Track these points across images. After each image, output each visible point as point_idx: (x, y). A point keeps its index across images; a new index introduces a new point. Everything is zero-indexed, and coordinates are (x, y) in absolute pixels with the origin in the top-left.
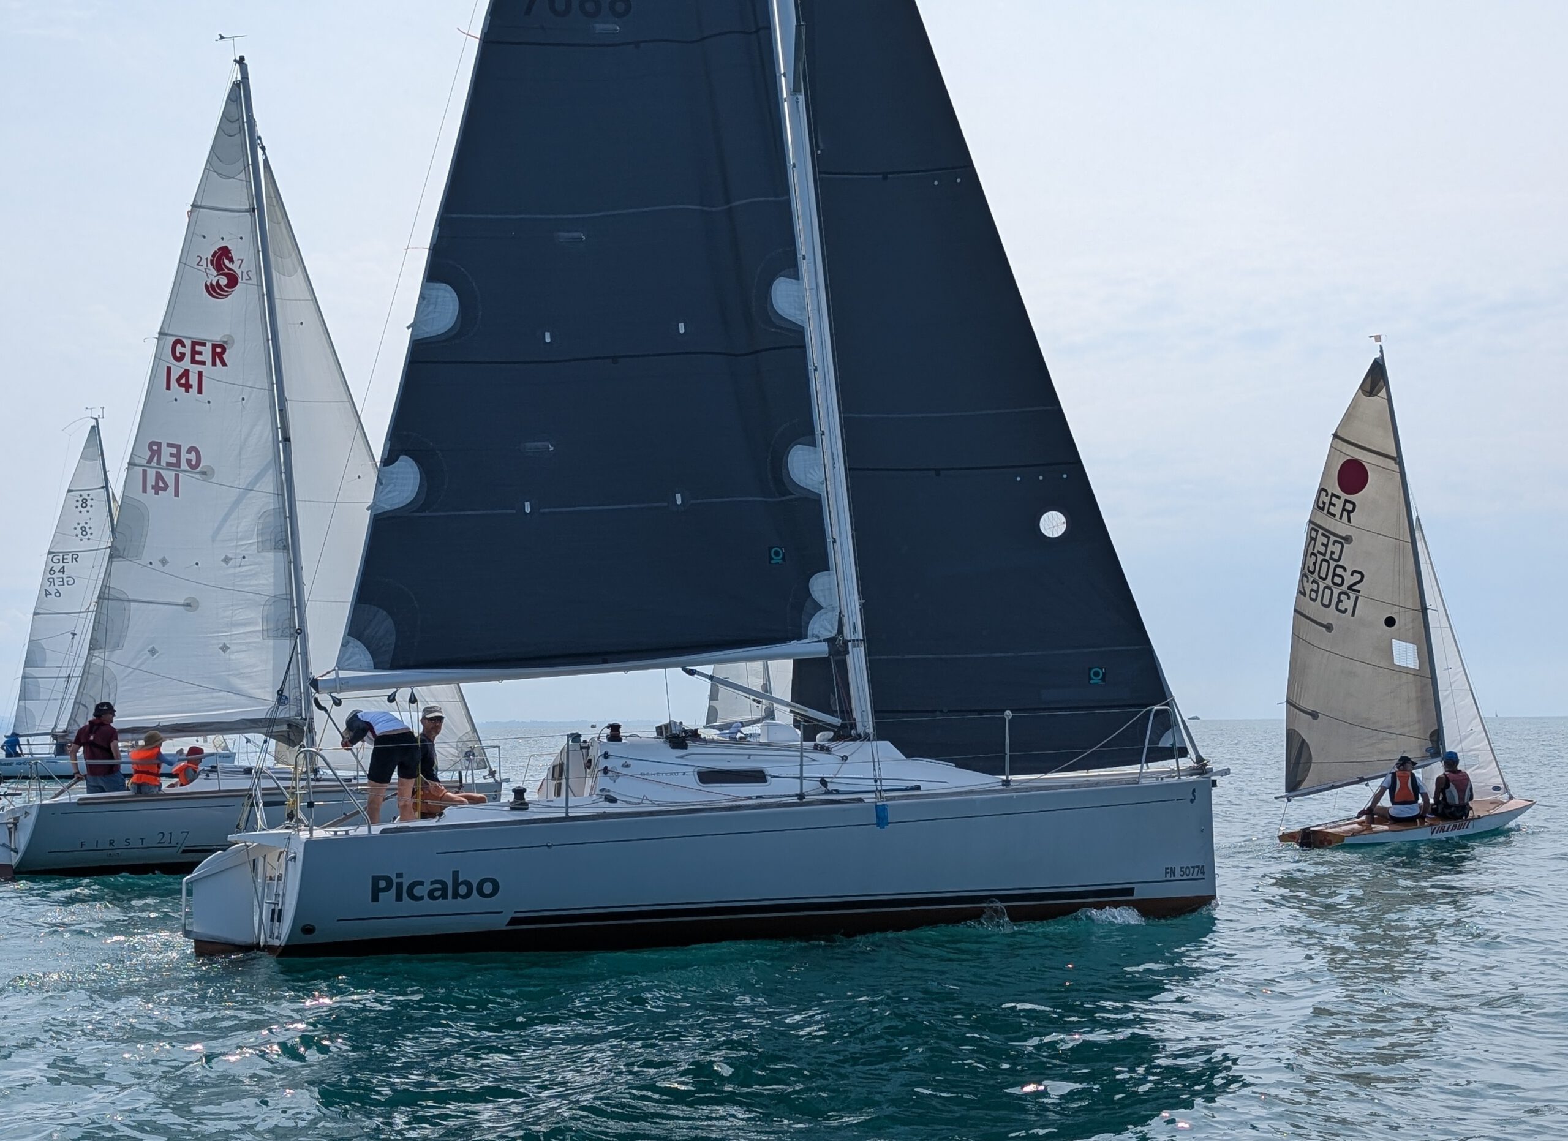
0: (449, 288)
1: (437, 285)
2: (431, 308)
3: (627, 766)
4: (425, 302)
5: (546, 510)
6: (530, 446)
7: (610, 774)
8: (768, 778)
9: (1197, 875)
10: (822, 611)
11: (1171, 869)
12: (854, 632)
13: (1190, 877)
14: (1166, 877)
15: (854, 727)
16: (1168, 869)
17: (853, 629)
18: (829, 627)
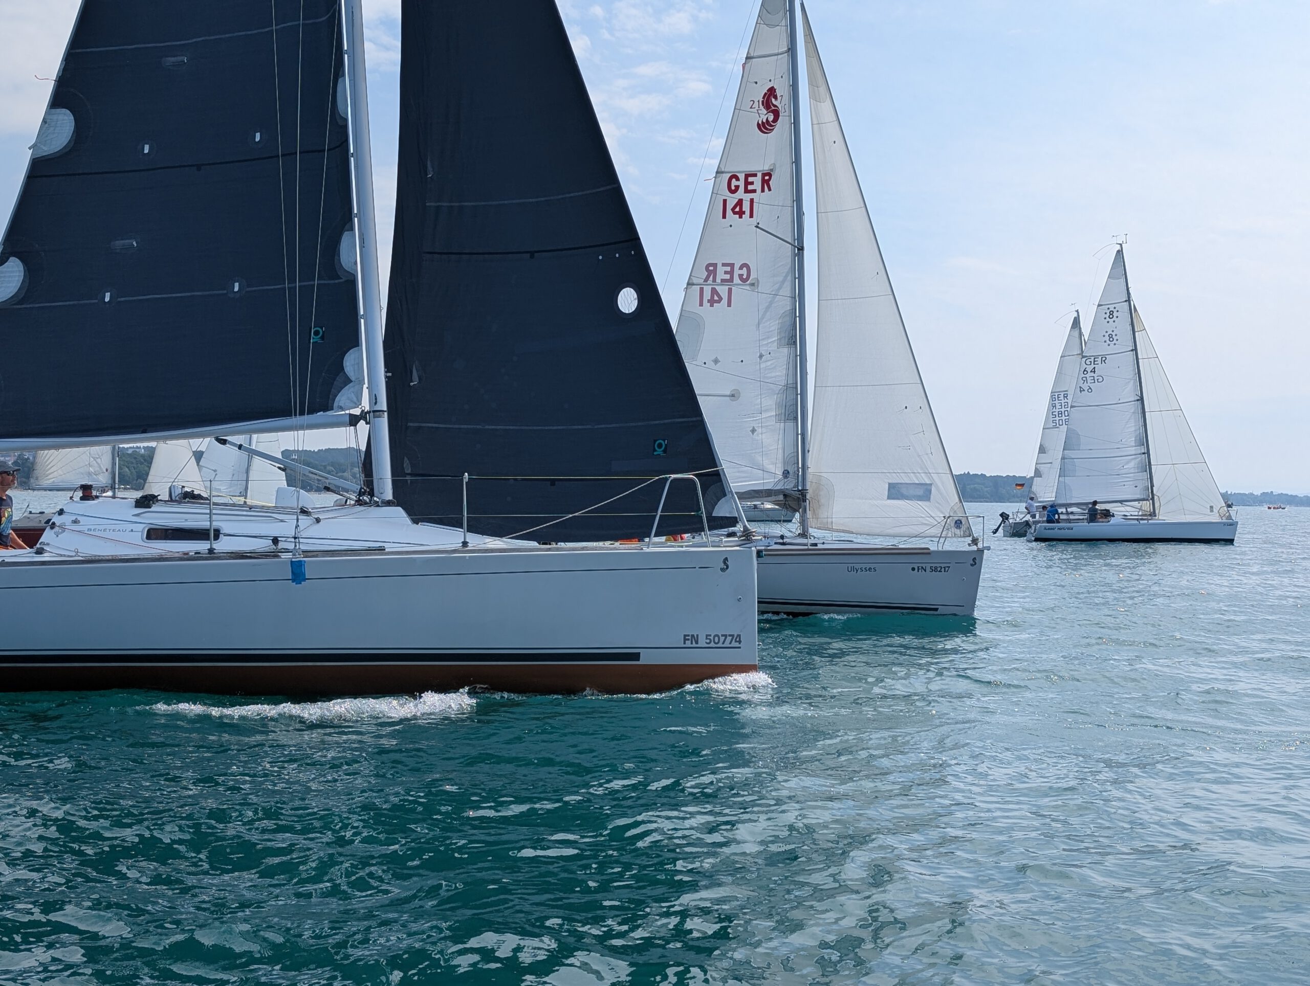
0: (68, 112)
1: (58, 110)
2: (52, 129)
3: (75, 522)
4: (47, 125)
5: (123, 299)
6: (119, 244)
7: (57, 529)
8: (221, 535)
9: (730, 643)
10: (351, 384)
11: (693, 636)
12: (376, 403)
13: (720, 645)
14: (685, 643)
15: (372, 494)
16: (688, 636)
17: (374, 400)
18: (355, 399)
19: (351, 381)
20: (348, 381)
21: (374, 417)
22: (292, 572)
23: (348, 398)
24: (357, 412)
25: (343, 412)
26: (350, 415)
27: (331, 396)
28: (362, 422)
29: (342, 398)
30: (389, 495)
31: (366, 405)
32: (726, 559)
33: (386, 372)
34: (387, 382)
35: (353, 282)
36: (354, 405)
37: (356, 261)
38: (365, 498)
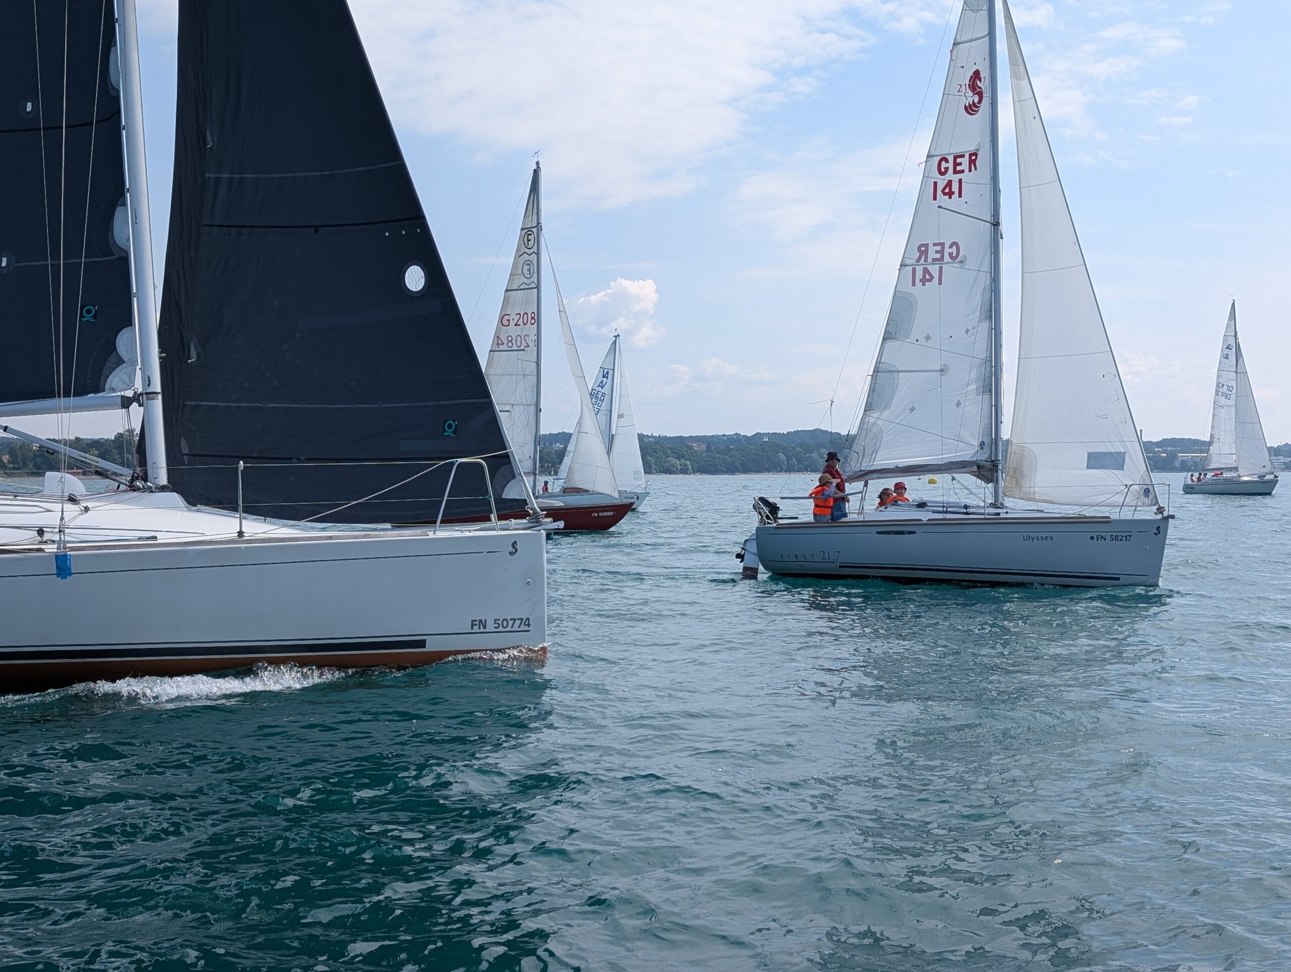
9: (519, 627)
10: (123, 365)
11: (481, 621)
12: (149, 385)
13: (509, 629)
14: (472, 629)
15: (145, 479)
16: (476, 621)
17: (148, 381)
18: (127, 381)
19: (124, 362)
20: (120, 361)
21: (148, 399)
22: (57, 566)
23: (121, 380)
24: (129, 393)
25: (115, 394)
26: (122, 397)
27: (102, 377)
28: (135, 405)
29: (115, 379)
30: (163, 480)
31: (139, 386)
32: (515, 543)
33: (161, 353)
34: (161, 364)
35: (125, 260)
36: (126, 387)
37: (129, 238)
38: (138, 483)
